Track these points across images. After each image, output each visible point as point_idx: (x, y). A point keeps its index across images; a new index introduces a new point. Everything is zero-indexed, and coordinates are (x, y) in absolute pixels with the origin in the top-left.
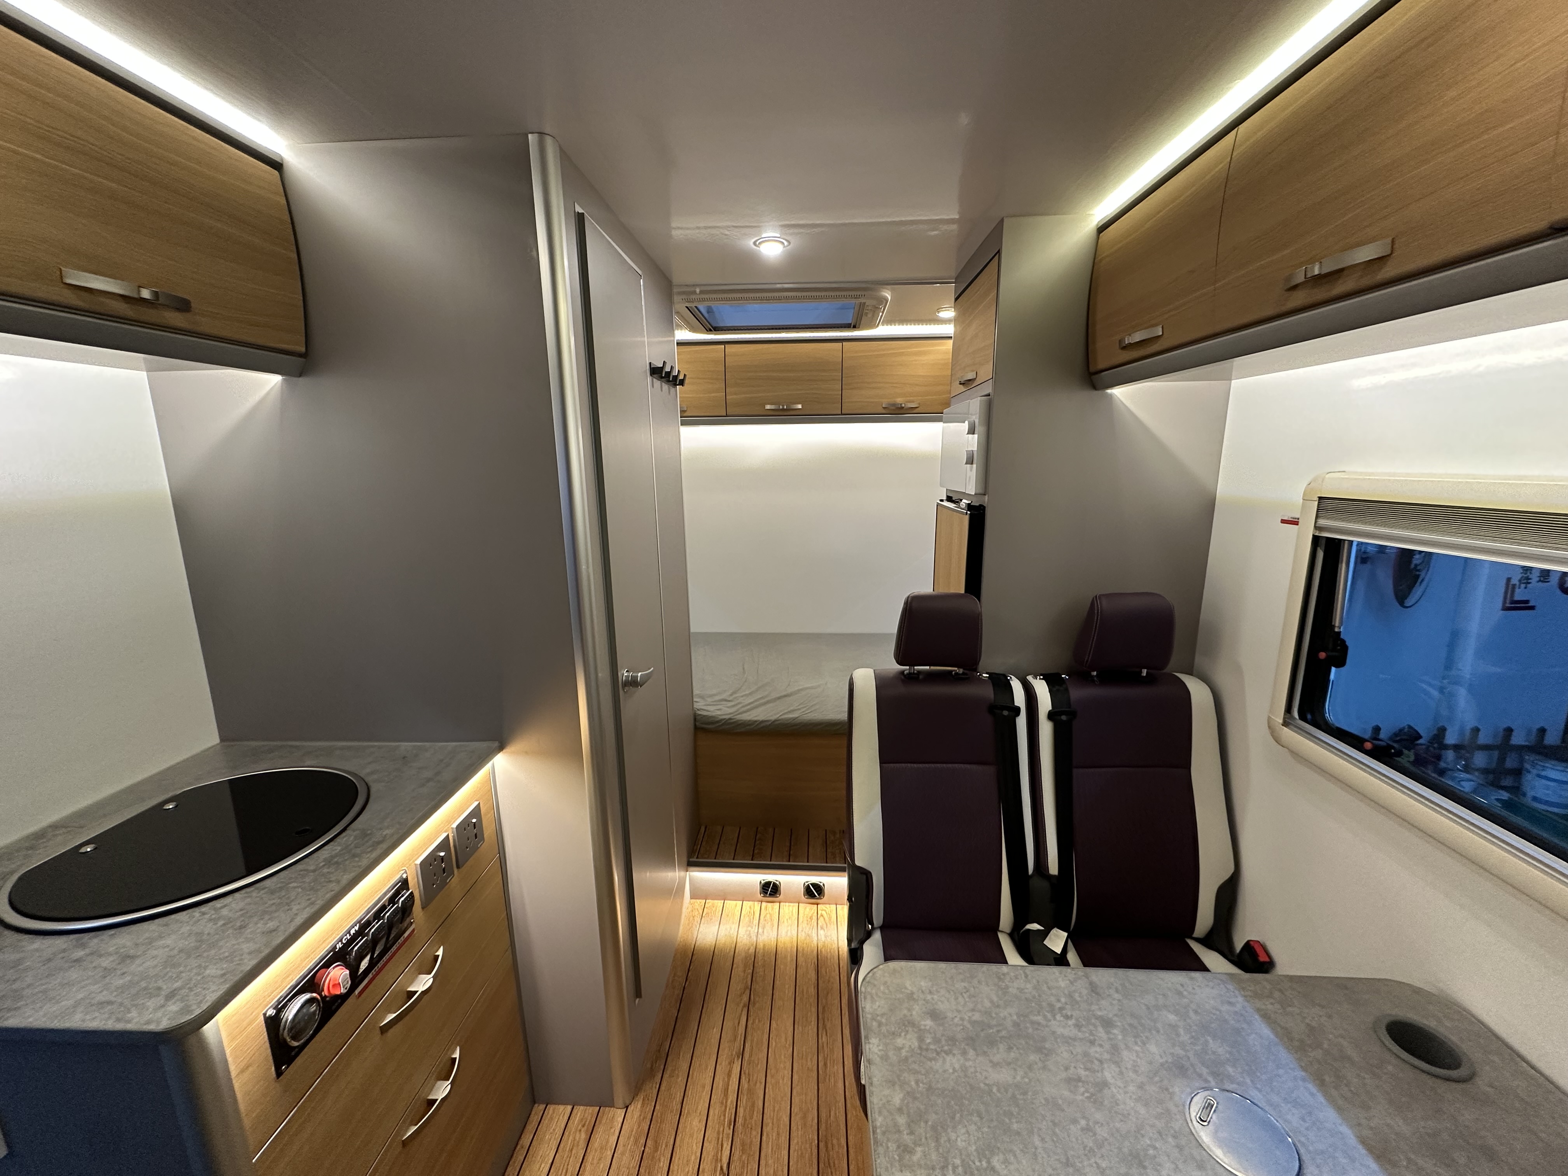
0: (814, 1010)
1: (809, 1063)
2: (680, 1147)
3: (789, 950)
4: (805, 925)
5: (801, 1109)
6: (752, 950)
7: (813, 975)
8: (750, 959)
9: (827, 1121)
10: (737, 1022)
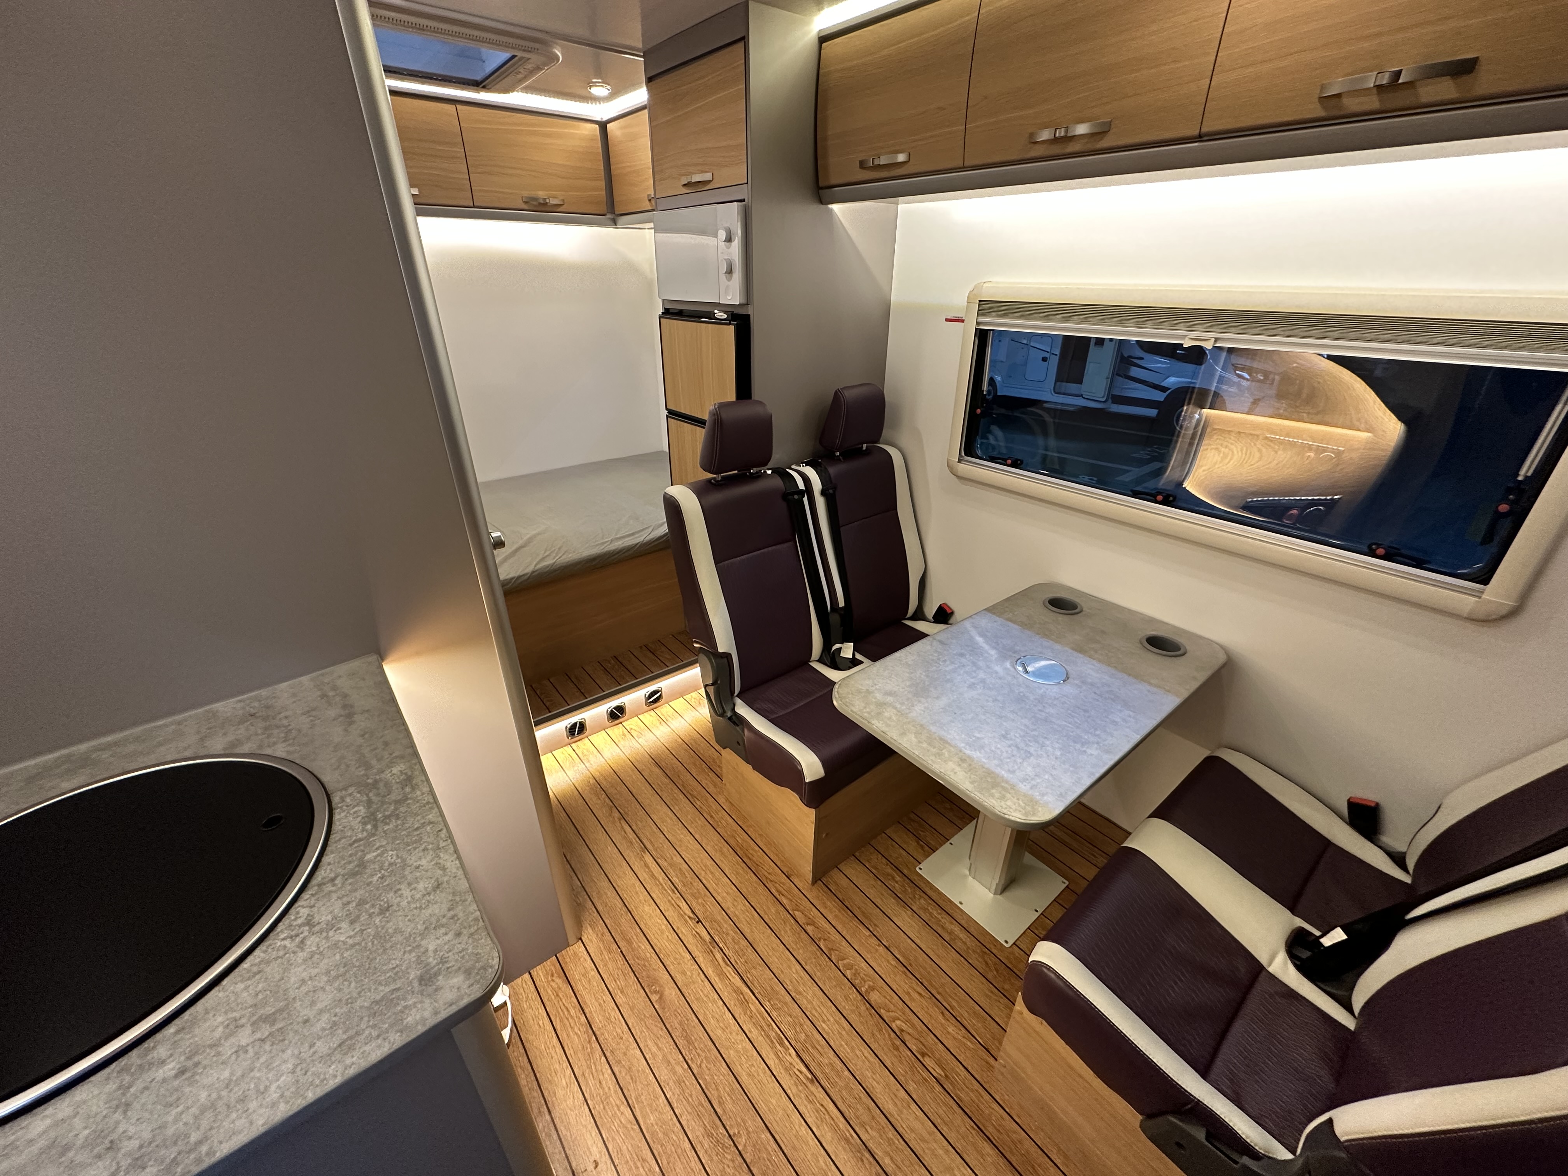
0: (677, 791)
1: (699, 822)
2: (648, 929)
3: (624, 764)
4: (622, 742)
5: (716, 851)
6: (592, 781)
7: (657, 770)
8: (596, 788)
9: (737, 845)
10: (623, 833)
